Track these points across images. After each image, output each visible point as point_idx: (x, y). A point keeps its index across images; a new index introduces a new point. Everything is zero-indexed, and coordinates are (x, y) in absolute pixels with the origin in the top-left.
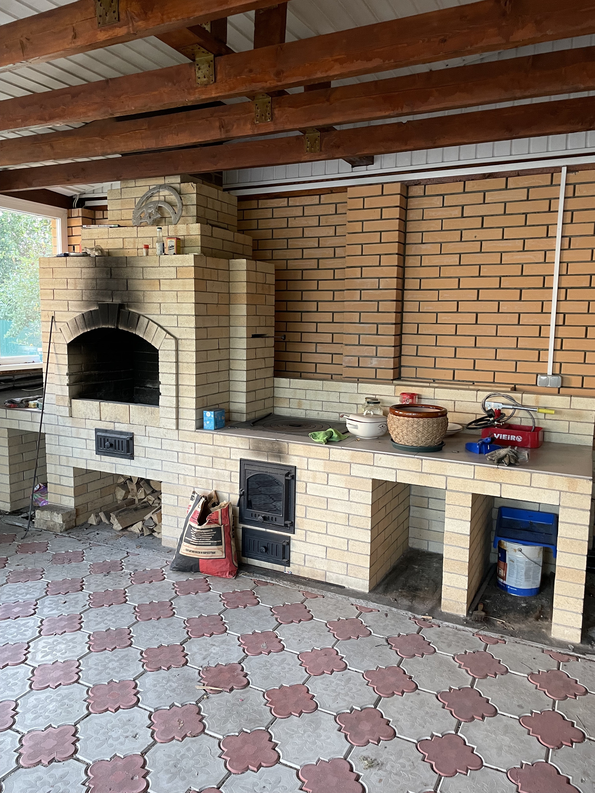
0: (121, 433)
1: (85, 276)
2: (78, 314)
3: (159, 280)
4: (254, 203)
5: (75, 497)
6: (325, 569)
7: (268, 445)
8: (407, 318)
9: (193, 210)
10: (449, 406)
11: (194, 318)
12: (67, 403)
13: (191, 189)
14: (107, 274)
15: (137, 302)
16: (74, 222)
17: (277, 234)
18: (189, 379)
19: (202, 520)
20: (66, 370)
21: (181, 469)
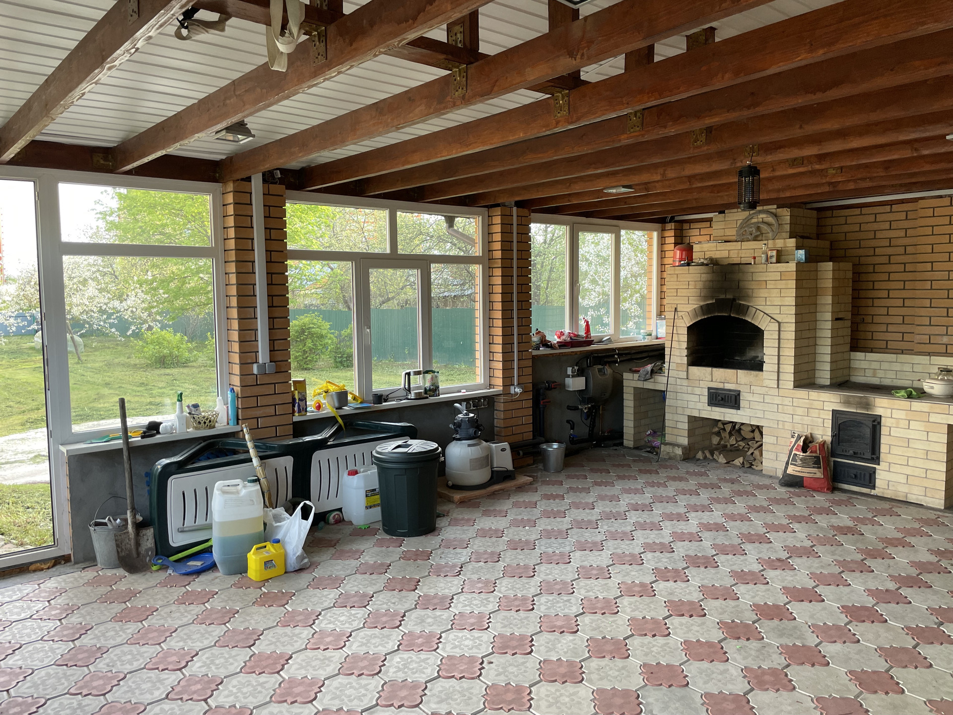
0: (730, 390)
1: (704, 280)
2: (696, 306)
3: (766, 281)
5: (689, 437)
6: (906, 491)
7: (857, 399)
9: (787, 227)
11: (794, 307)
12: (685, 369)
13: (786, 214)
14: (722, 277)
15: (747, 297)
16: (667, 234)
17: (849, 236)
18: (789, 351)
19: (804, 450)
20: (685, 345)
21: (781, 417)
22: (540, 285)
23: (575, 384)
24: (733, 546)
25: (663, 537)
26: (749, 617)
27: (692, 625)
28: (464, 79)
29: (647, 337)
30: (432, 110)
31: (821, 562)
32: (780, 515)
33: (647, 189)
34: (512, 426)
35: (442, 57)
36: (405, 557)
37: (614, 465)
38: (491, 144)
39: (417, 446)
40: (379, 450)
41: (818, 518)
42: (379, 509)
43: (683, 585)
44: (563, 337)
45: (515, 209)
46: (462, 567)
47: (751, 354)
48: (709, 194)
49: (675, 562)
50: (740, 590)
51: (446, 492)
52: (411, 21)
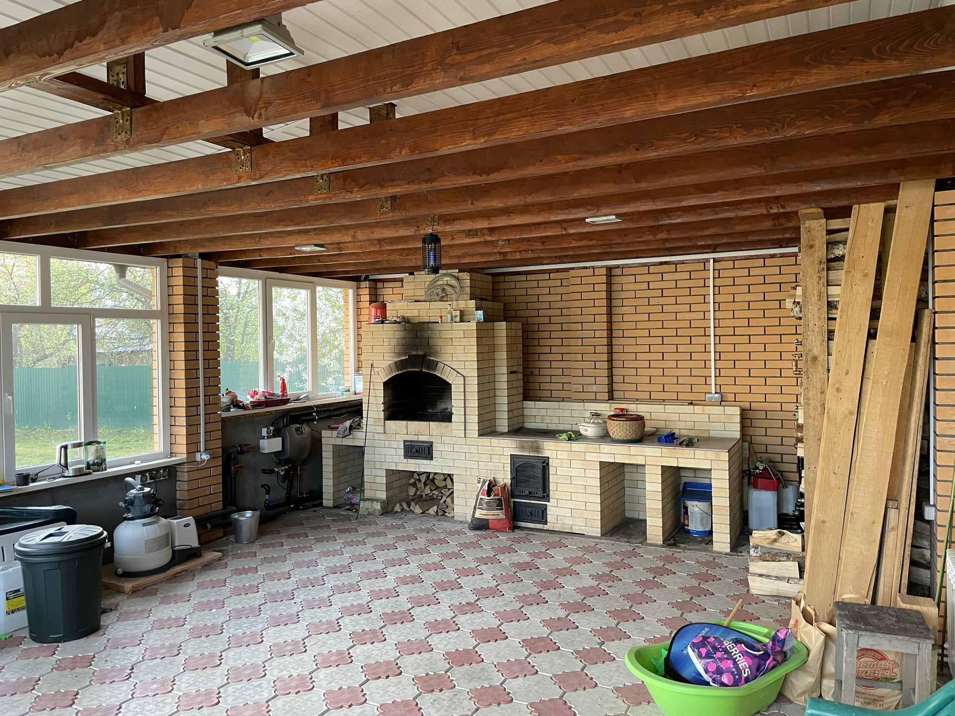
0: (424, 442)
1: (397, 337)
2: (391, 362)
3: (452, 338)
4: (502, 278)
5: (387, 491)
6: (571, 523)
7: (529, 444)
8: (615, 356)
9: (468, 290)
10: (647, 416)
11: (476, 362)
12: (382, 423)
13: (466, 277)
14: (414, 335)
15: (435, 353)
16: (362, 292)
17: (519, 299)
18: (473, 404)
19: (489, 494)
20: (381, 400)
21: (469, 464)
22: (234, 340)
23: (271, 445)
24: (427, 596)
25: (361, 598)
26: (442, 666)
27: (389, 686)
28: (128, 123)
29: (345, 393)
30: (89, 152)
31: (505, 600)
32: (469, 559)
33: (339, 249)
34: (198, 498)
35: (101, 96)
36: (60, 667)
37: (312, 528)
38: (165, 193)
39: (75, 532)
40: (23, 542)
41: (501, 557)
42: (24, 613)
43: (380, 645)
44: (257, 397)
45: (199, 261)
46: (133, 668)
47: (441, 406)
48: (398, 257)
49: (372, 623)
50: (435, 640)
51: (115, 582)
52: (55, 55)
